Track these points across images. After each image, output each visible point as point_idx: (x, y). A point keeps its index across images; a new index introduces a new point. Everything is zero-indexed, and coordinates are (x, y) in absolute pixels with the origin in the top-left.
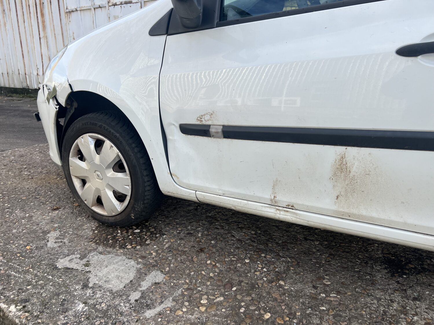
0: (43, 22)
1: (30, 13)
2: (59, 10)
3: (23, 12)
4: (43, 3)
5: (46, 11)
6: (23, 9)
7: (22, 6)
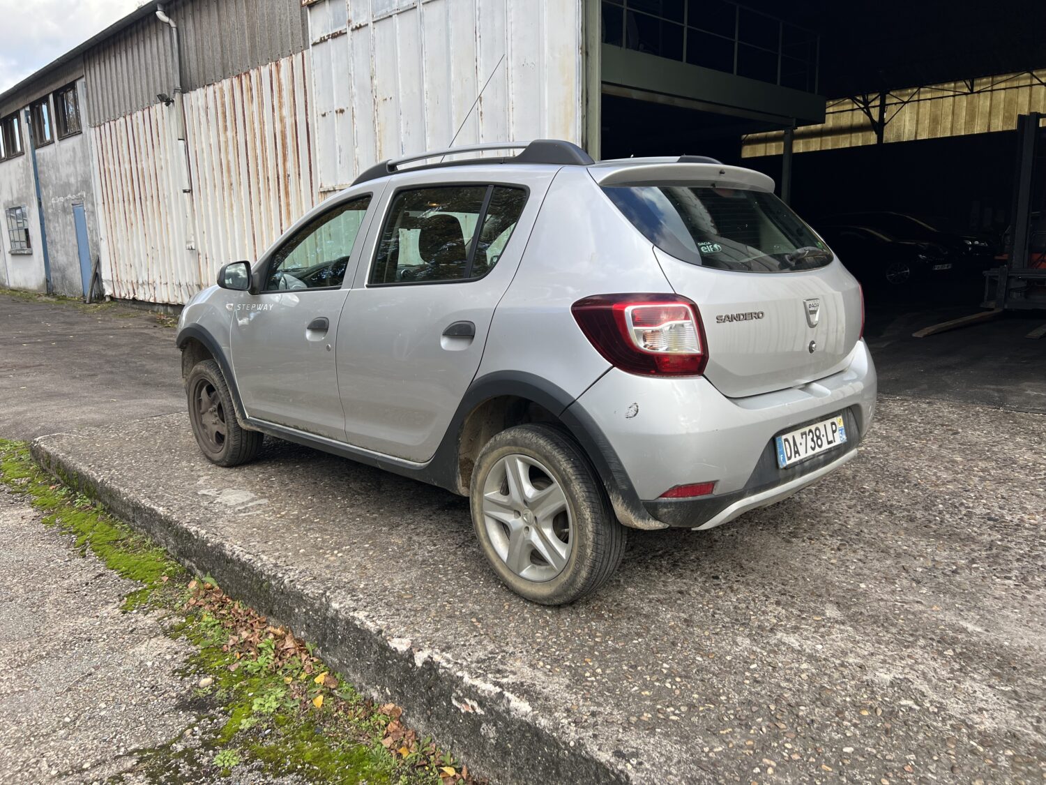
0: (288, 205)
1: (269, 190)
2: (312, 187)
3: (259, 189)
4: (289, 176)
5: (292, 188)
6: (258, 183)
7: (258, 179)
